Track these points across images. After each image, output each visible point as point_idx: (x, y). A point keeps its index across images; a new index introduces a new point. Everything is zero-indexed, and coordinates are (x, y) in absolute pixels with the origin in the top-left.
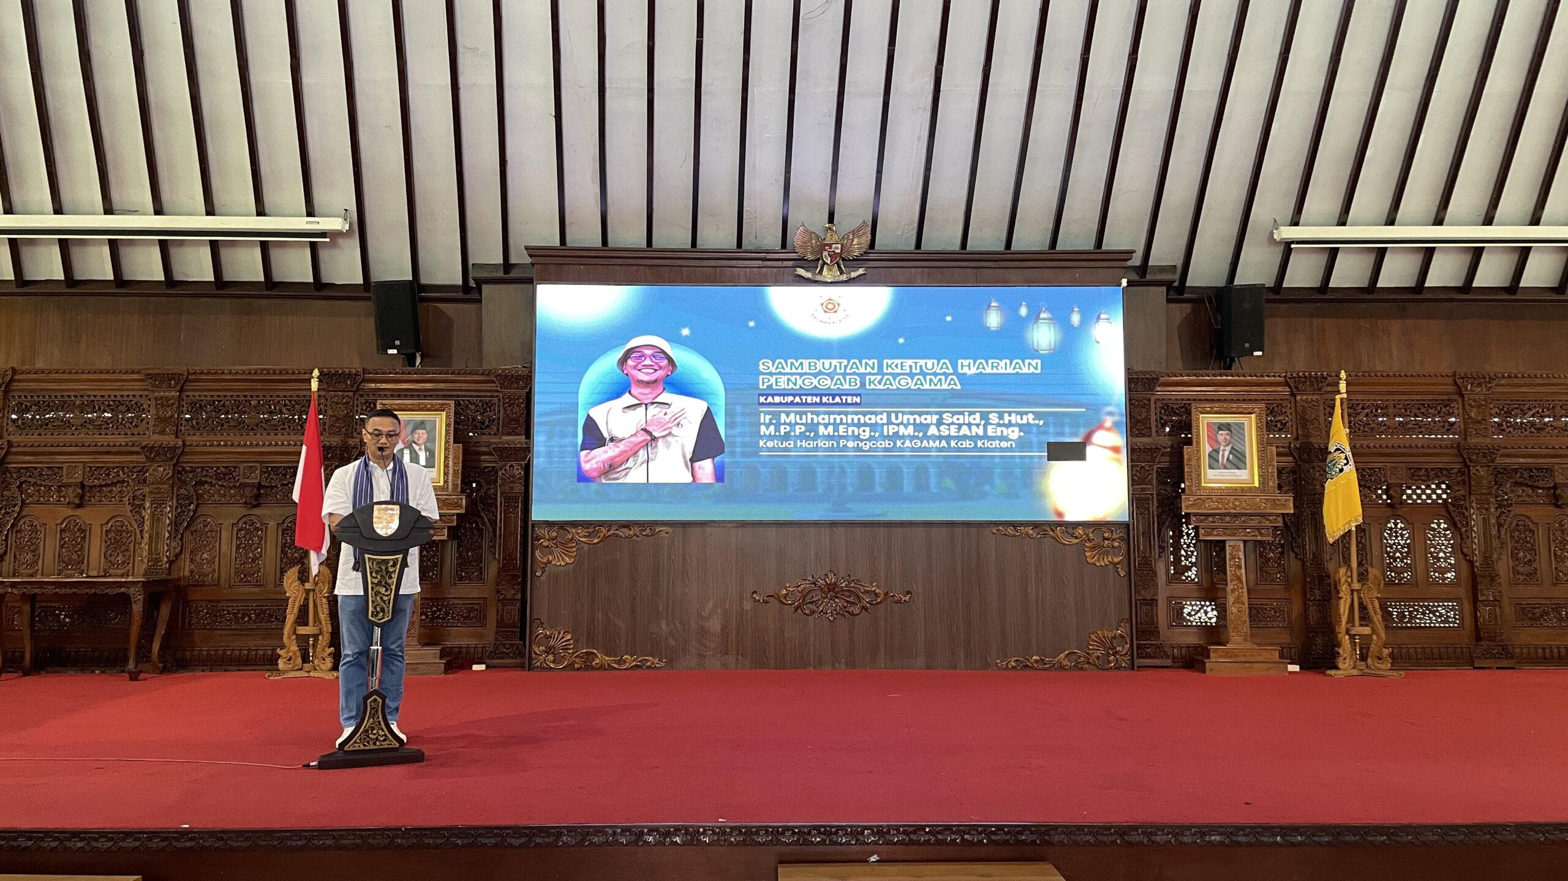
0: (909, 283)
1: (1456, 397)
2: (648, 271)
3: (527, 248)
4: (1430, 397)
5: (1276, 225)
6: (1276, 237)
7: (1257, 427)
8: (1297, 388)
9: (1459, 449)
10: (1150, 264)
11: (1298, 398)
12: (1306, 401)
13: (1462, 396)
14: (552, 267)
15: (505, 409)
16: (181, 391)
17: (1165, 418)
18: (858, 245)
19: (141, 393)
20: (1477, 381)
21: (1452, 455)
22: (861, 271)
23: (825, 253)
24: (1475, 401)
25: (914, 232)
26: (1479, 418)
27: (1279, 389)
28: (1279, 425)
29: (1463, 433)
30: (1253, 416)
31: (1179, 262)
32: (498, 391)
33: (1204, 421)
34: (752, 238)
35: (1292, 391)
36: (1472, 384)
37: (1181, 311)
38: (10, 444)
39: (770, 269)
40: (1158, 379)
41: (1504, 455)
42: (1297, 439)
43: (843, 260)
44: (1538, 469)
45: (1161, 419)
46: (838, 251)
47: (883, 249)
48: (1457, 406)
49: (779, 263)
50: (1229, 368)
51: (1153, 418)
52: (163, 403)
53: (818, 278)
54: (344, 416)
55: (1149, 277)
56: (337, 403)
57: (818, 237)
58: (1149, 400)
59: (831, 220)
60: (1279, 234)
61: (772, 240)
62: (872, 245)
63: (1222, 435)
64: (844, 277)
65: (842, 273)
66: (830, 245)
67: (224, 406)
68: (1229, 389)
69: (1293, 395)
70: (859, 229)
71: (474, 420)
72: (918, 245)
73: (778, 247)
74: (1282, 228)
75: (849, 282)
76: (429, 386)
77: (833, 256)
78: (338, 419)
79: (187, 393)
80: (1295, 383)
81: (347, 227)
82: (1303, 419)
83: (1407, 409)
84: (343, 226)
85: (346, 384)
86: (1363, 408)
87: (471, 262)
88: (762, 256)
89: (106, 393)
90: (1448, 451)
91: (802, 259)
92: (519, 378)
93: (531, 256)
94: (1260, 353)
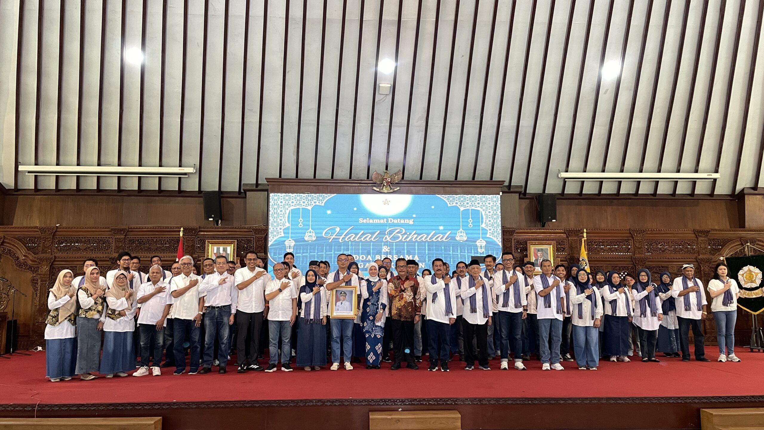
0: (417, 193)
1: (631, 238)
2: (314, 188)
3: (266, 179)
4: (621, 238)
5: (559, 172)
6: (559, 176)
7: (553, 250)
8: (569, 234)
9: (632, 259)
10: (512, 184)
11: (570, 238)
12: (573, 240)
13: (633, 238)
14: (276, 186)
15: (256, 243)
16: (125, 236)
17: (518, 246)
18: (398, 178)
19: (109, 236)
20: (639, 232)
21: (628, 261)
22: (398, 188)
23: (384, 181)
24: (638, 240)
25: (419, 173)
26: (640, 246)
27: (562, 235)
28: (562, 249)
29: (633, 253)
30: (551, 246)
31: (523, 184)
32: (253, 235)
33: (532, 249)
34: (356, 175)
35: (567, 236)
36: (637, 233)
37: (525, 203)
38: (55, 257)
39: (362, 187)
40: (515, 231)
41: (648, 261)
42: (569, 255)
43: (391, 184)
44: (662, 267)
45: (516, 246)
46: (390, 181)
47: (408, 179)
48: (631, 242)
49: (366, 185)
50: (543, 226)
51: (513, 246)
52: (117, 240)
53: (382, 191)
54: (192, 246)
55: (512, 190)
56: (189, 240)
57: (381, 175)
58: (511, 239)
59: (387, 169)
60: (560, 175)
61: (364, 176)
62: (403, 178)
63: (539, 254)
64: (392, 191)
65: (391, 189)
66: (386, 179)
67: (143, 241)
68: (542, 235)
69: (567, 237)
70: (398, 172)
71: (243, 247)
72: (421, 178)
73: (366, 178)
74: (562, 173)
75: (394, 192)
76: (226, 233)
77: (387, 183)
78: (189, 247)
79: (128, 236)
80: (569, 233)
81: (195, 171)
82: (571, 247)
83: (612, 243)
84: (194, 171)
85: (192, 232)
86: (595, 243)
87: (243, 183)
88: (360, 182)
89: (95, 236)
90: (627, 260)
91: (375, 183)
92: (262, 230)
93: (267, 182)
94: (555, 221)
